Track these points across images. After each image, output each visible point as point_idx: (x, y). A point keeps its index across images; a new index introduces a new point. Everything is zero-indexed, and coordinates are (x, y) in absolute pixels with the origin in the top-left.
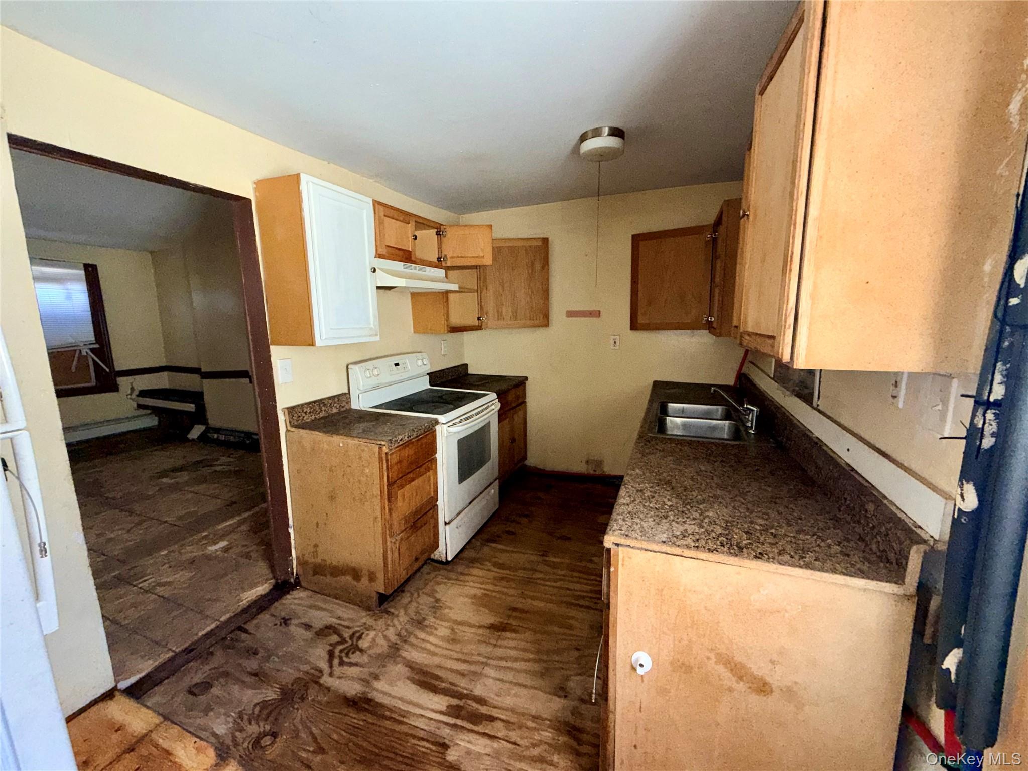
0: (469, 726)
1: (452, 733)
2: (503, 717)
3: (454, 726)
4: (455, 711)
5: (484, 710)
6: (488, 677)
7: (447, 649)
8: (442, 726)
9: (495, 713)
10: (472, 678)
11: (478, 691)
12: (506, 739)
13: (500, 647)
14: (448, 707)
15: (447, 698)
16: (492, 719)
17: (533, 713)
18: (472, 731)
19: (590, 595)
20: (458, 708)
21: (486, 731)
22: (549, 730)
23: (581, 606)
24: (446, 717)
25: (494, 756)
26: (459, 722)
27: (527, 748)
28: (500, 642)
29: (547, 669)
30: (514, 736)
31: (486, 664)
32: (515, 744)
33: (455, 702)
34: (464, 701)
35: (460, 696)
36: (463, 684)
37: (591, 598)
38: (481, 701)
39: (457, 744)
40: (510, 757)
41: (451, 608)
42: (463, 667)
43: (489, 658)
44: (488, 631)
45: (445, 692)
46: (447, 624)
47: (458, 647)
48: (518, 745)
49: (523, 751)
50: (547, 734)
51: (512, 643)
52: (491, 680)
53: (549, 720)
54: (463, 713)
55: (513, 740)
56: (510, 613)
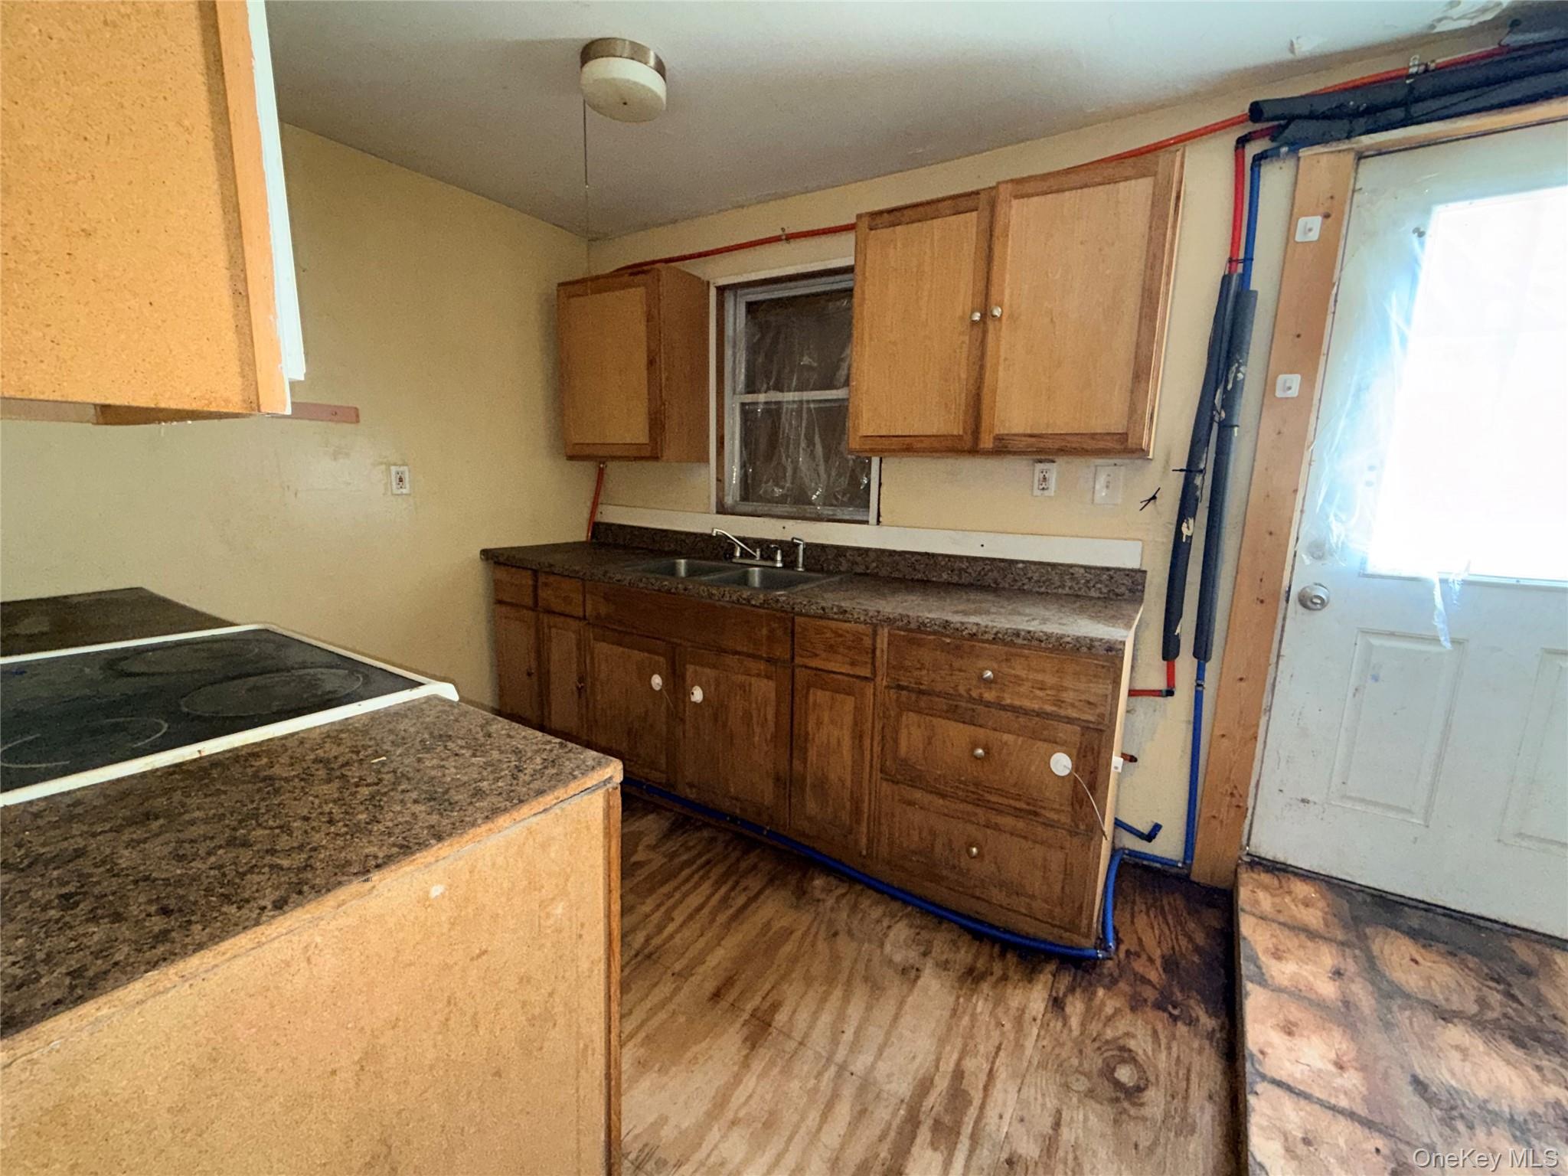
0: (973, 1112)
1: (987, 1145)
2: (955, 1056)
3: (974, 1139)
4: (946, 1133)
5: (942, 1084)
6: (873, 1066)
7: (790, 1139)
8: (974, 1163)
9: (948, 1066)
10: (871, 1096)
11: (903, 1087)
12: (991, 1059)
13: (806, 1035)
14: (935, 1149)
15: (915, 1150)
16: (958, 1074)
17: (947, 1014)
18: (982, 1107)
19: (723, 890)
20: (937, 1126)
21: (981, 1086)
22: (974, 1001)
23: (745, 907)
24: (957, 1153)
25: (1019, 1081)
26: (967, 1130)
27: (1003, 1034)
28: (797, 1035)
29: (866, 979)
30: (985, 1048)
31: (842, 1068)
32: (999, 1048)
33: (924, 1134)
34: (922, 1117)
35: (913, 1121)
36: (883, 1115)
37: (733, 888)
38: (924, 1086)
39: (1007, 1136)
40: (1020, 1059)
41: (663, 1120)
42: (844, 1111)
43: (829, 1060)
44: (762, 1051)
45: (902, 1150)
46: (715, 1134)
47: (789, 1117)
48: (1000, 1044)
49: (1009, 1041)
50: (980, 1003)
51: (803, 1018)
52: (880, 1064)
53: (958, 998)
54: (947, 1119)
55: (993, 1050)
56: (724, 1004)
